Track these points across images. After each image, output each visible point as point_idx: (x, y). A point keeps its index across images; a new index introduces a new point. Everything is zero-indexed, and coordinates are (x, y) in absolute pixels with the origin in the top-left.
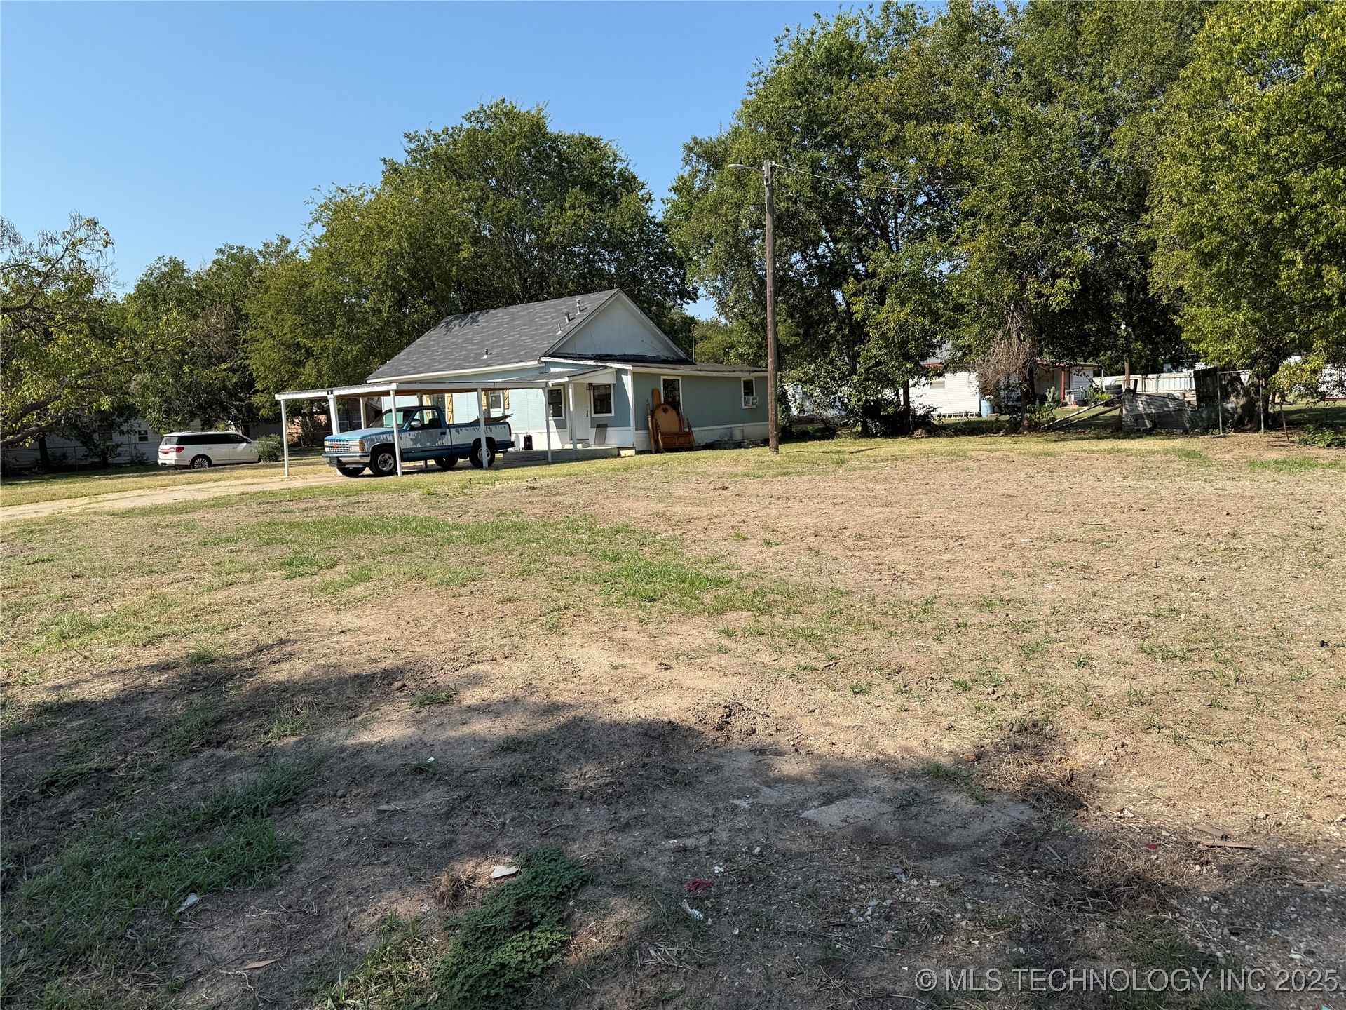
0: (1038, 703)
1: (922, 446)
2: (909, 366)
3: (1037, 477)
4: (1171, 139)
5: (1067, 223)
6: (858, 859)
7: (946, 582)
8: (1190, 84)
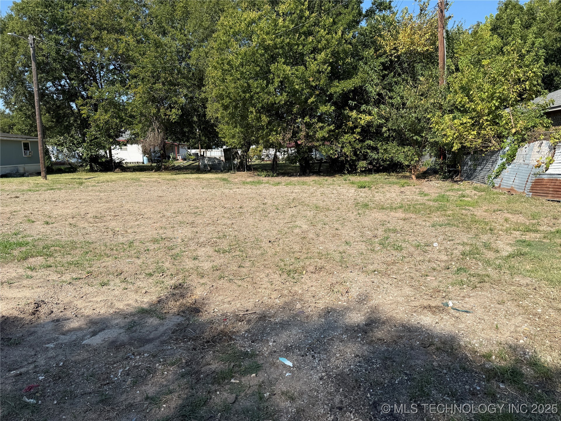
0: (180, 276)
1: (120, 176)
2: (111, 140)
3: (170, 189)
4: (211, 60)
5: (174, 86)
6: (112, 354)
7: (138, 233)
8: (216, 40)
